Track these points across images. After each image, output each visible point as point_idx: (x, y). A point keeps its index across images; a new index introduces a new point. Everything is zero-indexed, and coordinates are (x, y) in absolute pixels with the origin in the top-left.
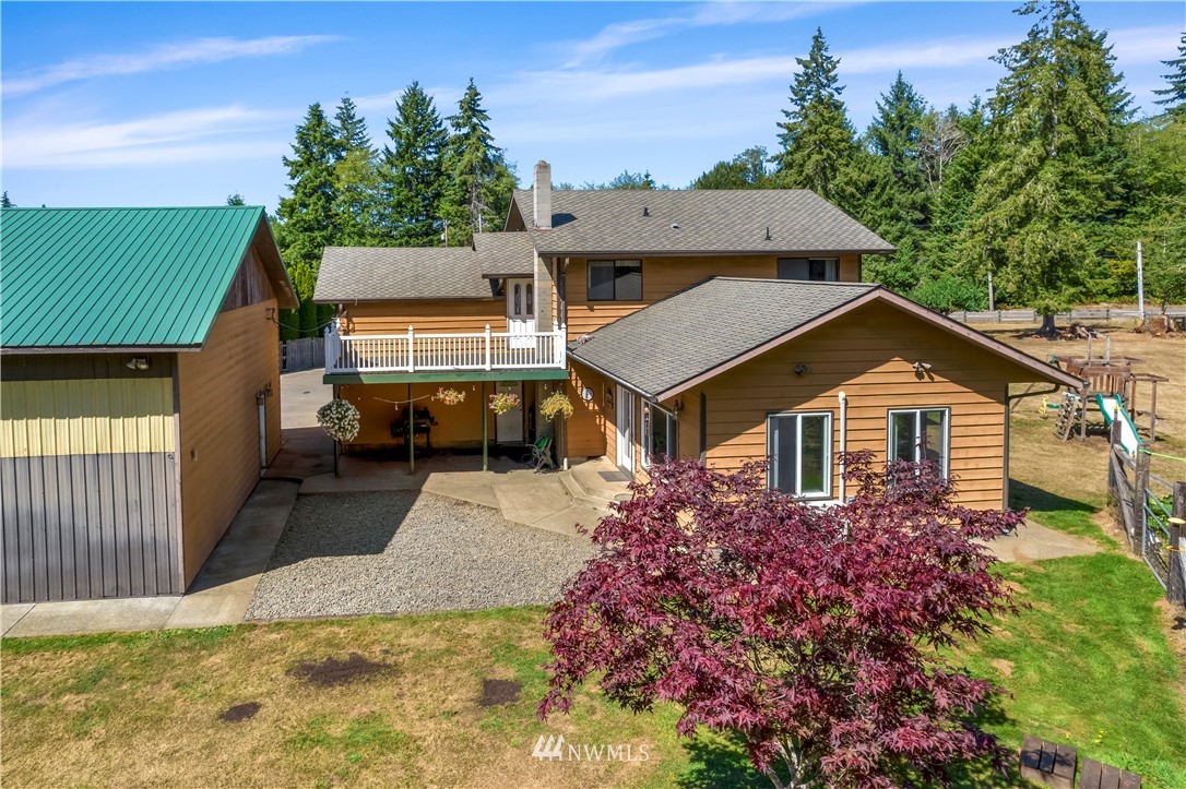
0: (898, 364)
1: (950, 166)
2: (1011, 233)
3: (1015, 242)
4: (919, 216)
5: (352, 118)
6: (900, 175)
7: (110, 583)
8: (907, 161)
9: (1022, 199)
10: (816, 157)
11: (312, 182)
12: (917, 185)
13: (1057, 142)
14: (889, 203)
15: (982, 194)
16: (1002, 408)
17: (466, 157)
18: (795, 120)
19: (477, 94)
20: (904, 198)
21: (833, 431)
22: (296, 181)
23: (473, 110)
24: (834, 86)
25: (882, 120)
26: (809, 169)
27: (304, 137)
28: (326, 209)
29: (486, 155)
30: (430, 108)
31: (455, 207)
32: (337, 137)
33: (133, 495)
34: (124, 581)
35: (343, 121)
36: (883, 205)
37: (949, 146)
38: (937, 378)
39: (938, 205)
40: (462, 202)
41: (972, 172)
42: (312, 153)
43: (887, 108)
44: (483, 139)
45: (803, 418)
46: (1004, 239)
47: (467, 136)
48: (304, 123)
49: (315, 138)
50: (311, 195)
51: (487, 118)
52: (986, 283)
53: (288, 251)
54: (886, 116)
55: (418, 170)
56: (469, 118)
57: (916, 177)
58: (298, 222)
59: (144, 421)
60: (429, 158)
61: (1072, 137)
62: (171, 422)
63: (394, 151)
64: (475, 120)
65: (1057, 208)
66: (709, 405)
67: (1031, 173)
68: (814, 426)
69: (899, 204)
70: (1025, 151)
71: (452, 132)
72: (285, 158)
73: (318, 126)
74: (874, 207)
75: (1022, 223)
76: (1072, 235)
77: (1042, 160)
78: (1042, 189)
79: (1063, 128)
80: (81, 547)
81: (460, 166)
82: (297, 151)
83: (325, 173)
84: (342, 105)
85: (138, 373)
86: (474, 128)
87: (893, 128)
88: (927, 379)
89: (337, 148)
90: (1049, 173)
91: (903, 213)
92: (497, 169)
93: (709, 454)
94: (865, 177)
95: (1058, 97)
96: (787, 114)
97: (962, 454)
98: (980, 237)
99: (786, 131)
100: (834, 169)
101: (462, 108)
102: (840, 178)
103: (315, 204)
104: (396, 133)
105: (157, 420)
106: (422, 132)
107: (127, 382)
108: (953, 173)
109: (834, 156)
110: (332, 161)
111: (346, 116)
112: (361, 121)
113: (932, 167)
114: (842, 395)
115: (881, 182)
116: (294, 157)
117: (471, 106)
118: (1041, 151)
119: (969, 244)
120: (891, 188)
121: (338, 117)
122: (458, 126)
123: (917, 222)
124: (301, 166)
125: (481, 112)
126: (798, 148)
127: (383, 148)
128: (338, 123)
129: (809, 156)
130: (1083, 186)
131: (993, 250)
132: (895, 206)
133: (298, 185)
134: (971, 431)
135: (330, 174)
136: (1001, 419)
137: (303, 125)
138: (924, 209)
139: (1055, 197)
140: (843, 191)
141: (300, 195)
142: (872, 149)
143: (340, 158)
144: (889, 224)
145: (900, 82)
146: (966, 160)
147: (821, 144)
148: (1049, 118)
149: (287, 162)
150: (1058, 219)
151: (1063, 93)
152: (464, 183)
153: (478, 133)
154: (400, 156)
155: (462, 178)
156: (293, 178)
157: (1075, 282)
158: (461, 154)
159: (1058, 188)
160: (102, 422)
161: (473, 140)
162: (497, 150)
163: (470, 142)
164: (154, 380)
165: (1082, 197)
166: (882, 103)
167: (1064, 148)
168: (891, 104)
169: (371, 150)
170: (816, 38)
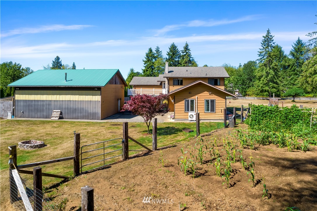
0: (206, 92)
5: (159, 51)
7: (91, 118)
11: (149, 65)
14: (294, 71)
16: (225, 100)
17: (185, 60)
18: (262, 51)
19: (188, 45)
21: (195, 102)
22: (145, 65)
23: (187, 49)
24: (273, 42)
25: (294, 50)
27: (147, 55)
28: (152, 71)
29: (190, 59)
30: (177, 49)
32: (155, 55)
33: (95, 106)
34: (93, 118)
35: (157, 52)
38: (213, 95)
42: (149, 59)
44: (189, 55)
45: (191, 100)
48: (147, 52)
49: (150, 55)
50: (148, 68)
51: (190, 51)
54: (294, 48)
55: (173, 63)
56: (186, 51)
58: (146, 74)
59: (97, 96)
60: (176, 60)
62: (100, 97)
63: (168, 58)
64: (187, 51)
66: (175, 97)
68: (192, 101)
69: (297, 71)
71: (182, 54)
72: (143, 60)
73: (151, 53)
74: (289, 72)
80: (88, 113)
81: (183, 62)
82: (146, 58)
83: (152, 63)
84: (157, 48)
85: (96, 90)
86: (187, 53)
87: (296, 51)
88: (211, 95)
89: (155, 58)
92: (192, 62)
93: (175, 105)
94: (287, 64)
96: (260, 49)
97: (218, 107)
99: (260, 53)
101: (184, 48)
103: (150, 70)
104: (169, 54)
105: (98, 96)
106: (175, 54)
107: (95, 91)
110: (154, 61)
111: (158, 51)
112: (161, 52)
114: (197, 97)
115: (291, 65)
116: (145, 60)
119: (301, 80)
120: (295, 67)
121: (156, 51)
122: (183, 53)
124: (147, 62)
125: (189, 49)
127: (166, 58)
128: (156, 52)
133: (146, 66)
134: (219, 103)
135: (153, 64)
136: (225, 102)
137: (147, 53)
141: (146, 68)
143: (156, 60)
144: (294, 76)
145: (299, 40)
149: (144, 61)
153: (188, 54)
154: (169, 59)
155: (184, 64)
156: (145, 64)
158: (184, 59)
160: (91, 96)
161: (187, 56)
162: (193, 58)
163: (186, 56)
164: (98, 91)
166: (293, 45)
168: (296, 45)
169: (163, 58)
170: (268, 31)
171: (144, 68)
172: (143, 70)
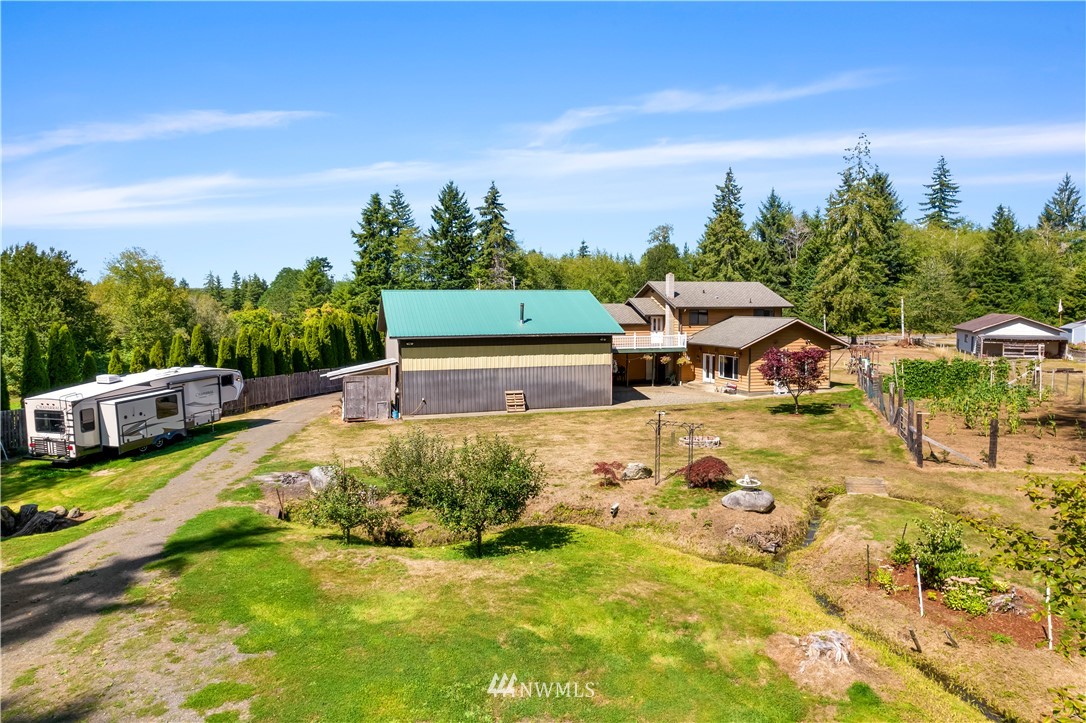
0: (800, 340)
1: (802, 249)
2: (835, 293)
3: (837, 298)
4: (783, 280)
5: (402, 203)
6: (772, 253)
7: (592, 402)
8: (776, 245)
9: (841, 276)
10: (728, 247)
12: (783, 261)
13: (858, 246)
14: (766, 272)
15: (821, 271)
17: (490, 236)
18: (715, 224)
19: (497, 192)
20: (775, 269)
22: (363, 248)
23: (494, 203)
24: (739, 203)
25: (762, 219)
26: (723, 254)
27: (366, 218)
28: (387, 270)
29: (504, 235)
30: (463, 201)
31: (483, 270)
32: (390, 218)
33: (599, 377)
34: (596, 401)
35: (395, 206)
36: (762, 273)
37: (802, 237)
38: (811, 344)
39: (794, 274)
40: (487, 267)
41: (815, 254)
42: (373, 229)
43: (764, 211)
44: (501, 223)
46: (832, 296)
47: (490, 221)
48: (368, 207)
49: (377, 216)
50: (375, 260)
51: (504, 209)
52: (822, 321)
53: (357, 298)
54: (764, 217)
56: (492, 209)
57: (782, 256)
58: (366, 278)
59: (603, 355)
61: (865, 244)
63: (438, 230)
64: (496, 210)
65: (858, 282)
67: (846, 262)
69: (772, 272)
70: (843, 250)
71: (480, 218)
72: (353, 232)
73: (377, 209)
75: (841, 288)
76: (865, 296)
77: (851, 256)
78: (850, 271)
79: (861, 239)
80: (584, 392)
81: (486, 242)
82: (362, 227)
83: (386, 244)
84: (394, 195)
85: (601, 342)
86: (495, 216)
87: (769, 225)
89: (389, 225)
90: (854, 263)
91: (774, 278)
92: (512, 245)
95: (859, 222)
96: (710, 219)
98: (820, 295)
99: (709, 230)
100: (738, 254)
101: (487, 201)
102: (742, 260)
103: (379, 265)
104: (437, 215)
105: (607, 355)
106: (458, 218)
107: (598, 344)
108: (804, 253)
109: (739, 246)
111: (398, 203)
112: (408, 206)
113: (792, 249)
115: (762, 258)
116: (359, 231)
117: (493, 201)
118: (851, 251)
119: (814, 299)
120: (767, 262)
121: (391, 203)
122: (484, 214)
123: (782, 284)
124: (366, 237)
125: (500, 205)
126: (718, 241)
127: (429, 228)
128: (391, 208)
129: (723, 246)
130: (871, 270)
131: (826, 303)
132: (770, 274)
133: (364, 251)
137: (367, 209)
138: (786, 275)
139: (857, 275)
140: (744, 267)
141: (366, 258)
142: (755, 237)
145: (773, 195)
146: (812, 246)
147: (731, 240)
148: (855, 233)
149: (354, 234)
150: (858, 287)
151: (861, 221)
152: (490, 254)
153: (498, 220)
154: (444, 234)
155: (489, 250)
156: (360, 246)
157: (866, 320)
159: (859, 271)
161: (495, 224)
162: (511, 231)
163: (493, 225)
165: (870, 276)
166: (762, 208)
167: (861, 250)
168: (768, 209)
170: (728, 174)
171: (357, 259)
172: (354, 263)
